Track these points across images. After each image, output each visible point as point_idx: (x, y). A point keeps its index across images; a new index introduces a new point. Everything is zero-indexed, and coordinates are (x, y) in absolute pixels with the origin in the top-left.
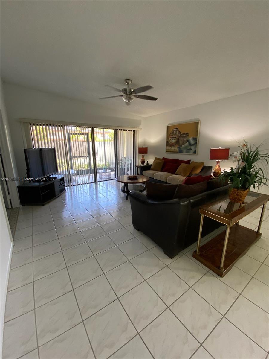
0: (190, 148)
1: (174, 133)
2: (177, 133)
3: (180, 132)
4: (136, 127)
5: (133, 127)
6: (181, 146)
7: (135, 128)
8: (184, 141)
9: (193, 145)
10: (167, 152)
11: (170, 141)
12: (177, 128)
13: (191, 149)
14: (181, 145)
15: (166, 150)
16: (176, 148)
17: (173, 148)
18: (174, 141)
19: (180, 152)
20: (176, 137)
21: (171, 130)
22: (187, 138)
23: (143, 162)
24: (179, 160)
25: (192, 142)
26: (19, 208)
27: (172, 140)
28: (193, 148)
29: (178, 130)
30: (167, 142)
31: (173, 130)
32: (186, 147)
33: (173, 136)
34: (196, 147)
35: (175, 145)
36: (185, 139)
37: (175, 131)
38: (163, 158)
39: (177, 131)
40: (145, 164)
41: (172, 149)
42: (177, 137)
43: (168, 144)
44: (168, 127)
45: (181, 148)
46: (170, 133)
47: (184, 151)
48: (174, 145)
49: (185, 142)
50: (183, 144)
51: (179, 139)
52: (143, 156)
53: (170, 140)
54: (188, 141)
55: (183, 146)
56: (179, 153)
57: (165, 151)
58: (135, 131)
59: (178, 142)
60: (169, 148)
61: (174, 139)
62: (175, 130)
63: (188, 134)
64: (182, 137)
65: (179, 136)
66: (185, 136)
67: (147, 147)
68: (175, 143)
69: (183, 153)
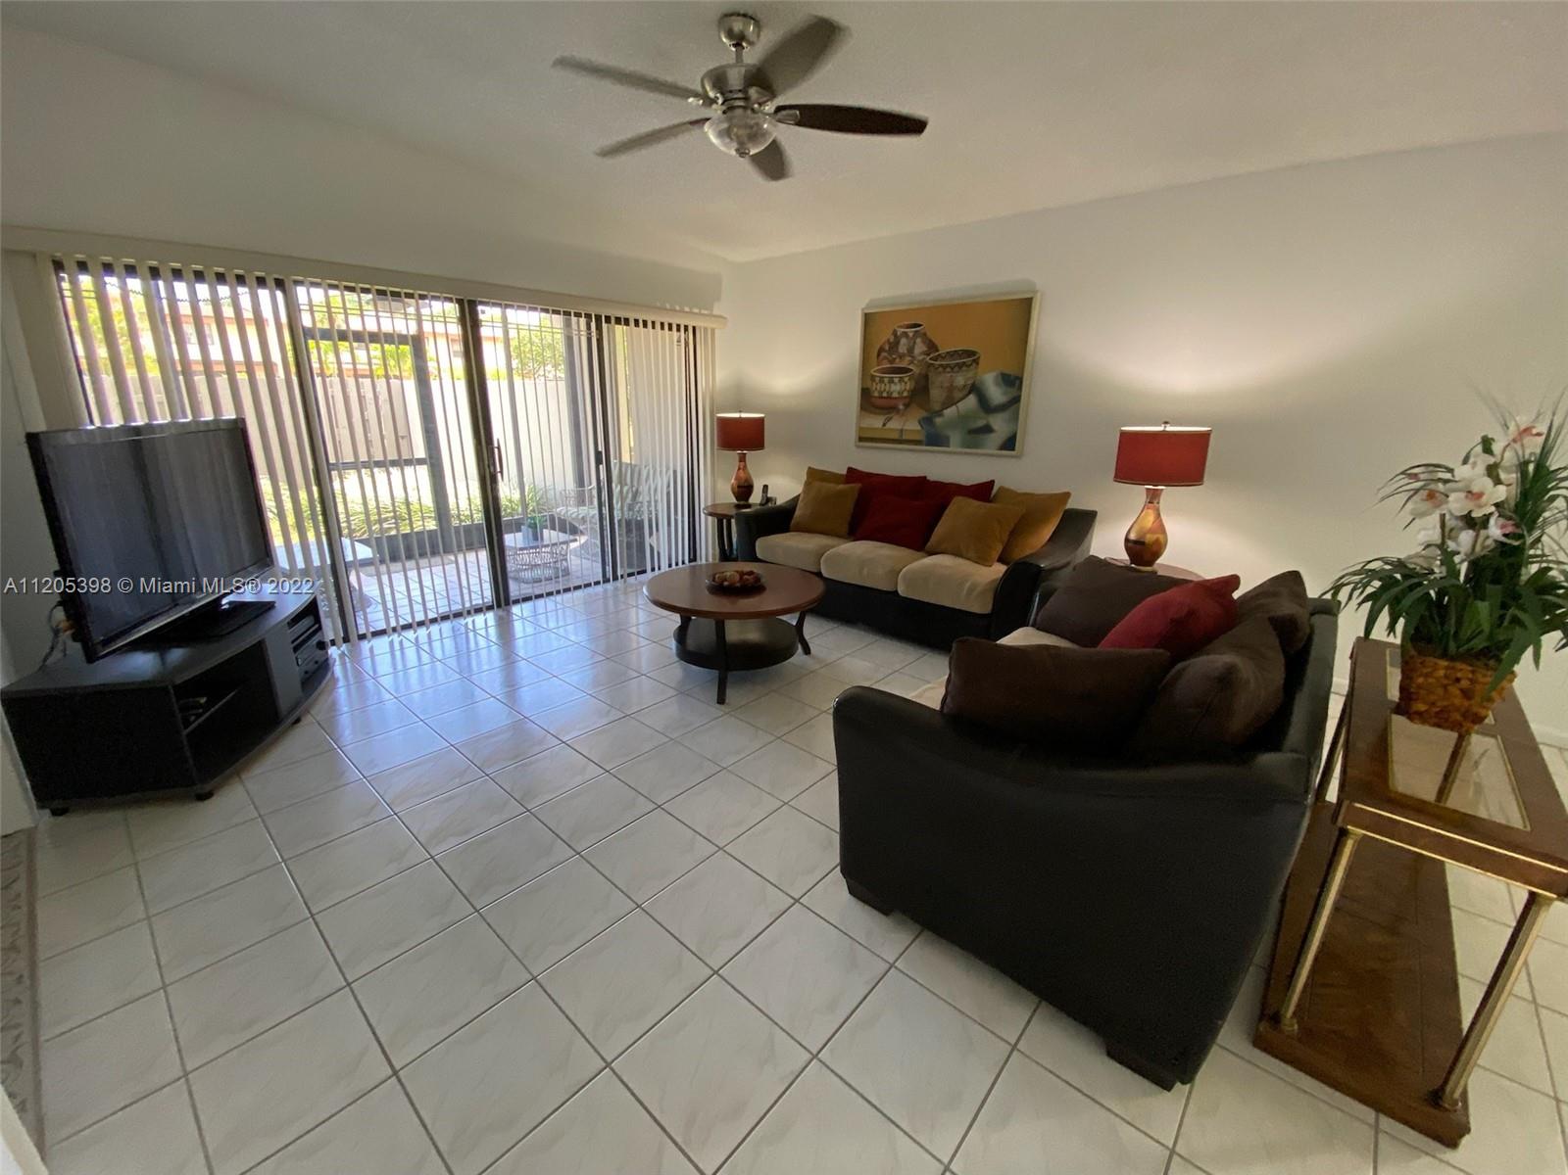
0: (980, 423)
1: (903, 348)
2: (917, 351)
3: (932, 346)
4: (696, 311)
5: (682, 311)
6: (939, 413)
7: (691, 313)
8: (951, 388)
9: (1002, 408)
10: (861, 439)
11: (877, 389)
12: (920, 325)
13: (988, 429)
14: (937, 407)
15: (860, 429)
16: (911, 424)
17: (895, 424)
18: (898, 387)
19: (935, 439)
20: (910, 367)
21: (884, 336)
22: (970, 374)
23: (744, 490)
24: (932, 477)
25: (996, 394)
26: (30, 834)
27: (891, 381)
28: (999, 424)
29: (925, 334)
30: (865, 393)
31: (895, 333)
32: (963, 418)
33: (898, 364)
34: (1015, 418)
35: (907, 406)
36: (960, 380)
37: (903, 341)
38: (850, 470)
39: (919, 340)
40: (756, 498)
41: (888, 426)
42: (916, 370)
43: (868, 401)
44: (868, 320)
45: (938, 420)
46: (881, 350)
47: (955, 437)
48: (901, 407)
49: (957, 395)
50: (950, 402)
51: (926, 377)
52: (743, 458)
53: (882, 380)
54: (975, 389)
55: (949, 412)
56: (928, 444)
57: (853, 435)
58: (694, 328)
59: (920, 392)
60: (875, 422)
61: (901, 380)
62: (905, 334)
63: (973, 353)
64: (944, 367)
65: (927, 362)
66: (960, 366)
67: (762, 415)
68: (906, 397)
69: (948, 446)
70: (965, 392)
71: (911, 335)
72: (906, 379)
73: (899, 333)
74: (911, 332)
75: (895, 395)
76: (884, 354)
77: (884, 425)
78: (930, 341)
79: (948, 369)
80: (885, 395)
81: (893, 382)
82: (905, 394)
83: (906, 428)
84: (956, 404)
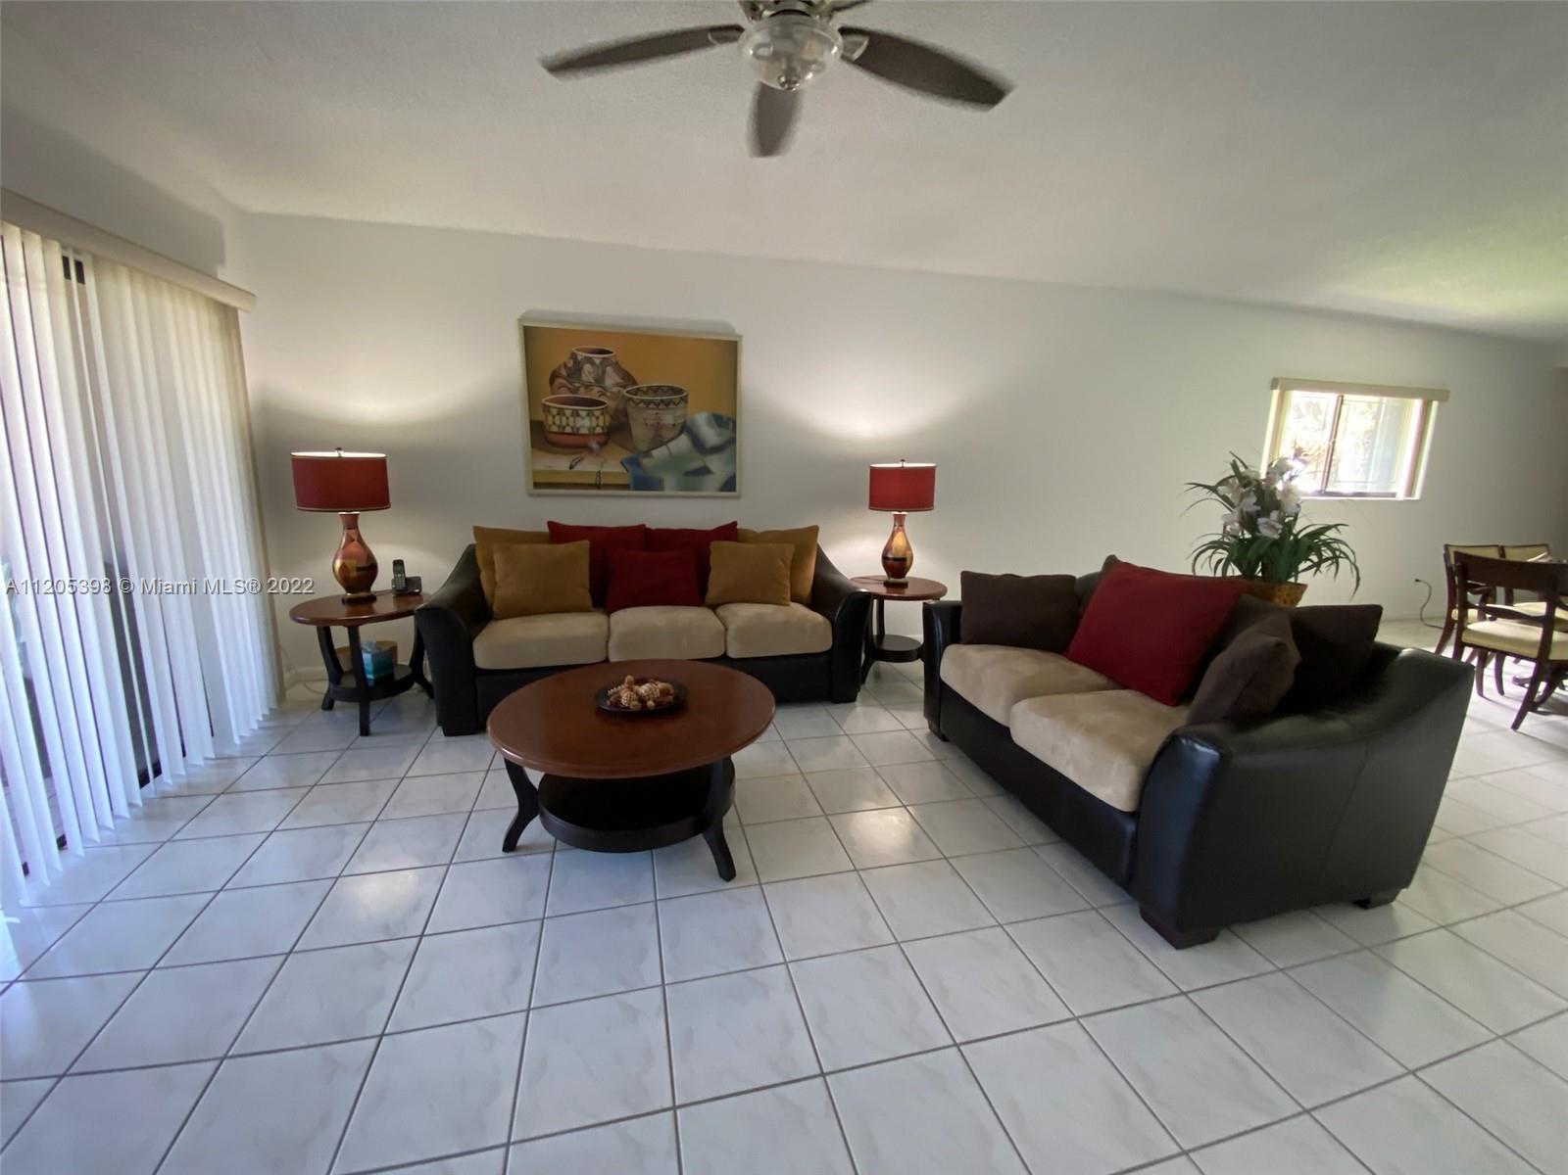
0: (697, 464)
1: (588, 373)
2: (609, 381)
3: (628, 379)
6: (647, 454)
8: (658, 427)
9: (717, 450)
10: (537, 485)
11: (553, 423)
12: (608, 352)
13: (705, 471)
14: (643, 447)
15: (536, 473)
16: (612, 465)
17: (588, 466)
18: (587, 422)
19: (644, 483)
20: (602, 399)
21: (559, 358)
22: (679, 412)
23: (360, 574)
24: (648, 526)
25: (710, 435)
27: (576, 414)
28: (714, 463)
29: (617, 363)
30: (537, 427)
31: (574, 357)
32: (674, 461)
33: (582, 394)
34: (733, 459)
36: (668, 419)
37: (587, 367)
38: (551, 524)
39: (609, 369)
41: (577, 468)
42: (611, 404)
43: (542, 437)
44: (530, 334)
45: (646, 462)
46: (554, 376)
47: (669, 480)
48: (594, 445)
49: (666, 434)
50: (658, 441)
51: (624, 413)
52: (351, 523)
53: (561, 412)
54: (686, 428)
55: (659, 453)
56: (636, 489)
59: (617, 430)
60: (560, 464)
61: (590, 414)
62: (590, 361)
63: (680, 391)
64: (648, 403)
65: (624, 396)
66: (667, 404)
67: (384, 455)
68: (599, 435)
69: (662, 490)
70: (677, 431)
71: (598, 361)
72: (597, 413)
73: (579, 358)
74: (597, 358)
75: (584, 431)
76: (559, 381)
77: (571, 467)
78: (623, 370)
79: (652, 406)
80: (568, 430)
81: (578, 415)
82: (599, 430)
83: (604, 470)
84: (665, 443)
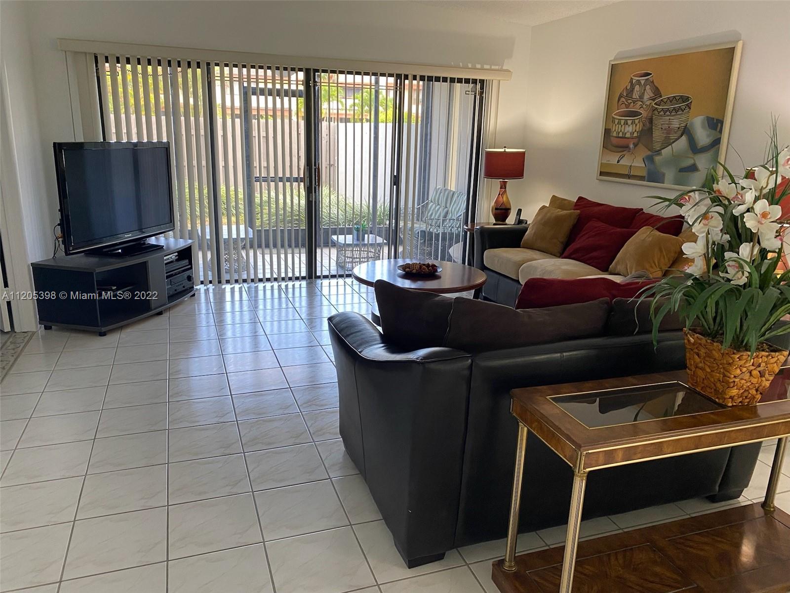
0: (689, 162)
1: (636, 95)
2: (646, 97)
3: (657, 92)
4: (486, 67)
5: (473, 68)
6: (658, 152)
7: (481, 69)
8: (669, 131)
9: (704, 150)
10: (602, 174)
11: (615, 130)
12: (648, 74)
13: (693, 168)
14: (657, 146)
15: (602, 165)
16: (636, 162)
17: (626, 161)
18: (631, 129)
19: (653, 176)
20: (640, 111)
21: (623, 84)
22: (684, 118)
23: (501, 213)
25: (703, 136)
26: (33, 333)
27: (626, 123)
28: (702, 162)
29: (653, 82)
30: (607, 132)
31: (631, 81)
32: (676, 158)
33: (632, 108)
34: (715, 160)
35: (636, 145)
36: (676, 123)
37: (637, 88)
38: (580, 199)
39: (648, 87)
40: (511, 220)
41: (621, 162)
42: (644, 113)
43: (609, 140)
44: (614, 69)
45: (657, 159)
46: (621, 96)
47: (670, 174)
48: (631, 146)
49: (673, 136)
50: (667, 143)
51: (651, 121)
52: (503, 186)
53: (619, 123)
54: (686, 131)
55: (666, 152)
56: (649, 180)
57: (595, 170)
58: (482, 82)
59: (647, 132)
60: (613, 159)
61: (633, 122)
62: (638, 82)
63: (688, 98)
64: (665, 111)
65: (653, 106)
66: (676, 110)
67: (524, 150)
68: (636, 137)
69: (663, 183)
70: (680, 133)
71: (643, 82)
72: (637, 121)
73: (634, 81)
74: (643, 80)
75: (628, 135)
76: (623, 99)
77: (618, 162)
78: (657, 88)
79: (668, 113)
80: (621, 135)
81: (627, 124)
82: (635, 134)
83: (632, 165)
84: (671, 144)
